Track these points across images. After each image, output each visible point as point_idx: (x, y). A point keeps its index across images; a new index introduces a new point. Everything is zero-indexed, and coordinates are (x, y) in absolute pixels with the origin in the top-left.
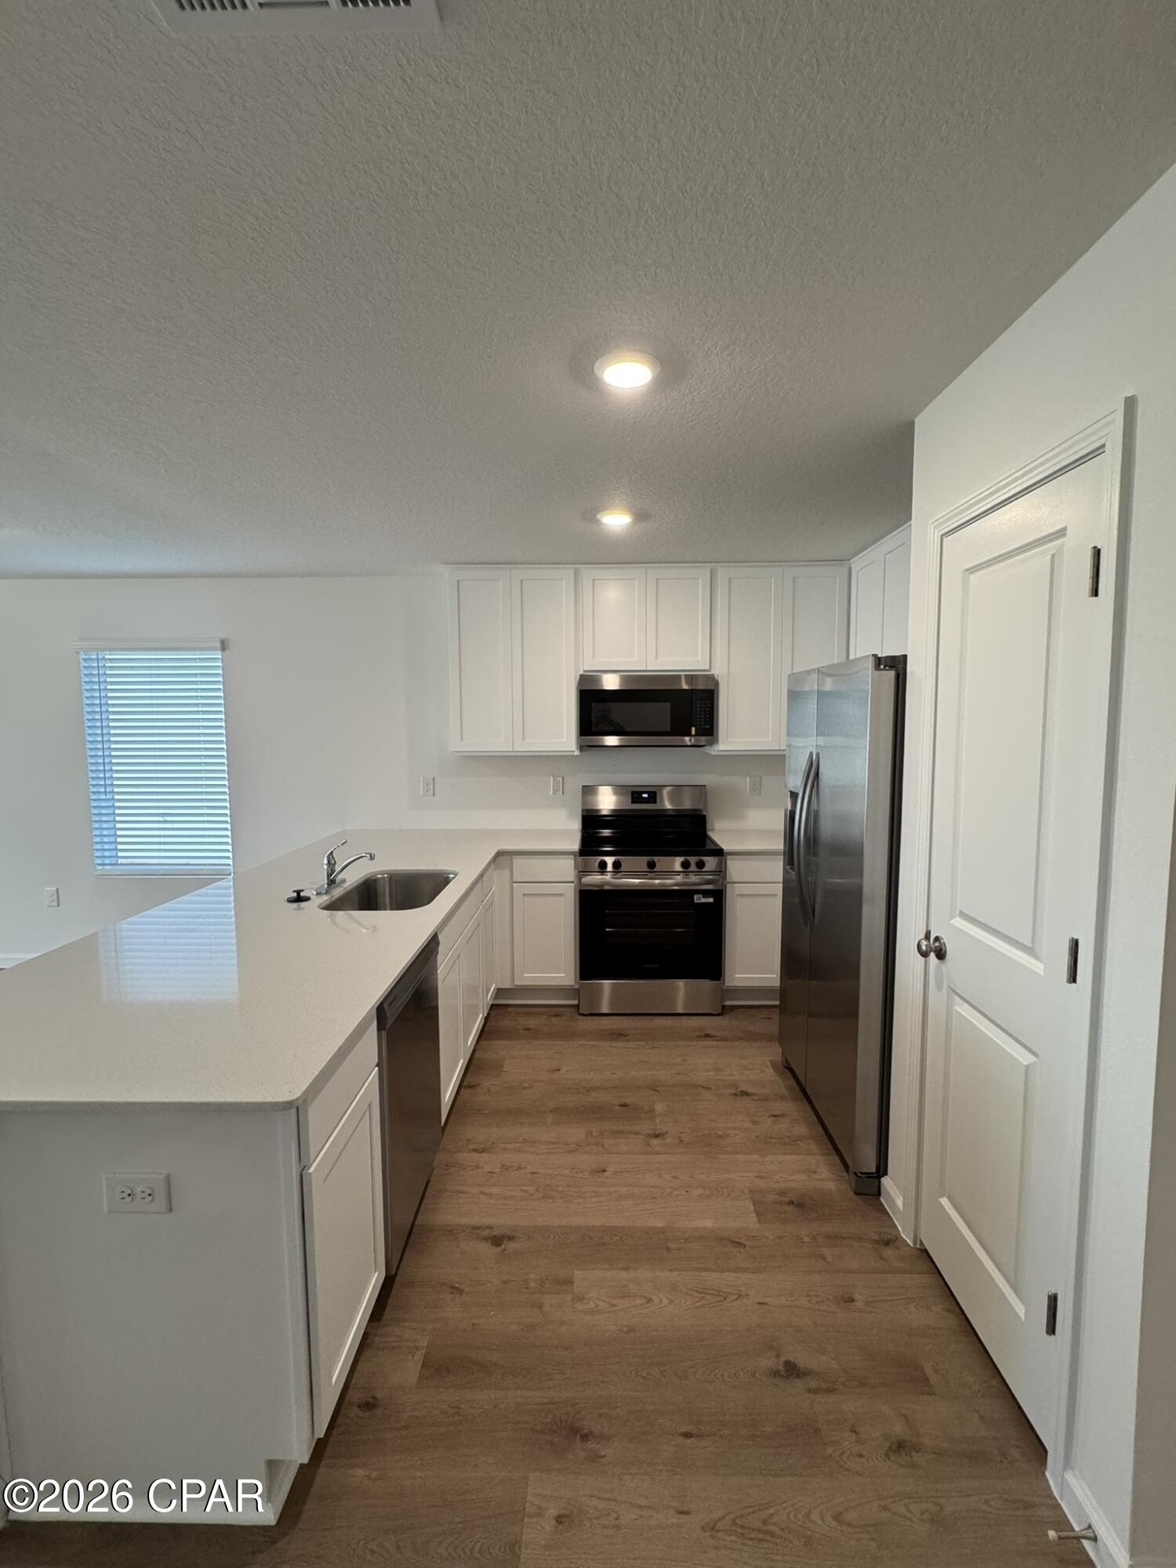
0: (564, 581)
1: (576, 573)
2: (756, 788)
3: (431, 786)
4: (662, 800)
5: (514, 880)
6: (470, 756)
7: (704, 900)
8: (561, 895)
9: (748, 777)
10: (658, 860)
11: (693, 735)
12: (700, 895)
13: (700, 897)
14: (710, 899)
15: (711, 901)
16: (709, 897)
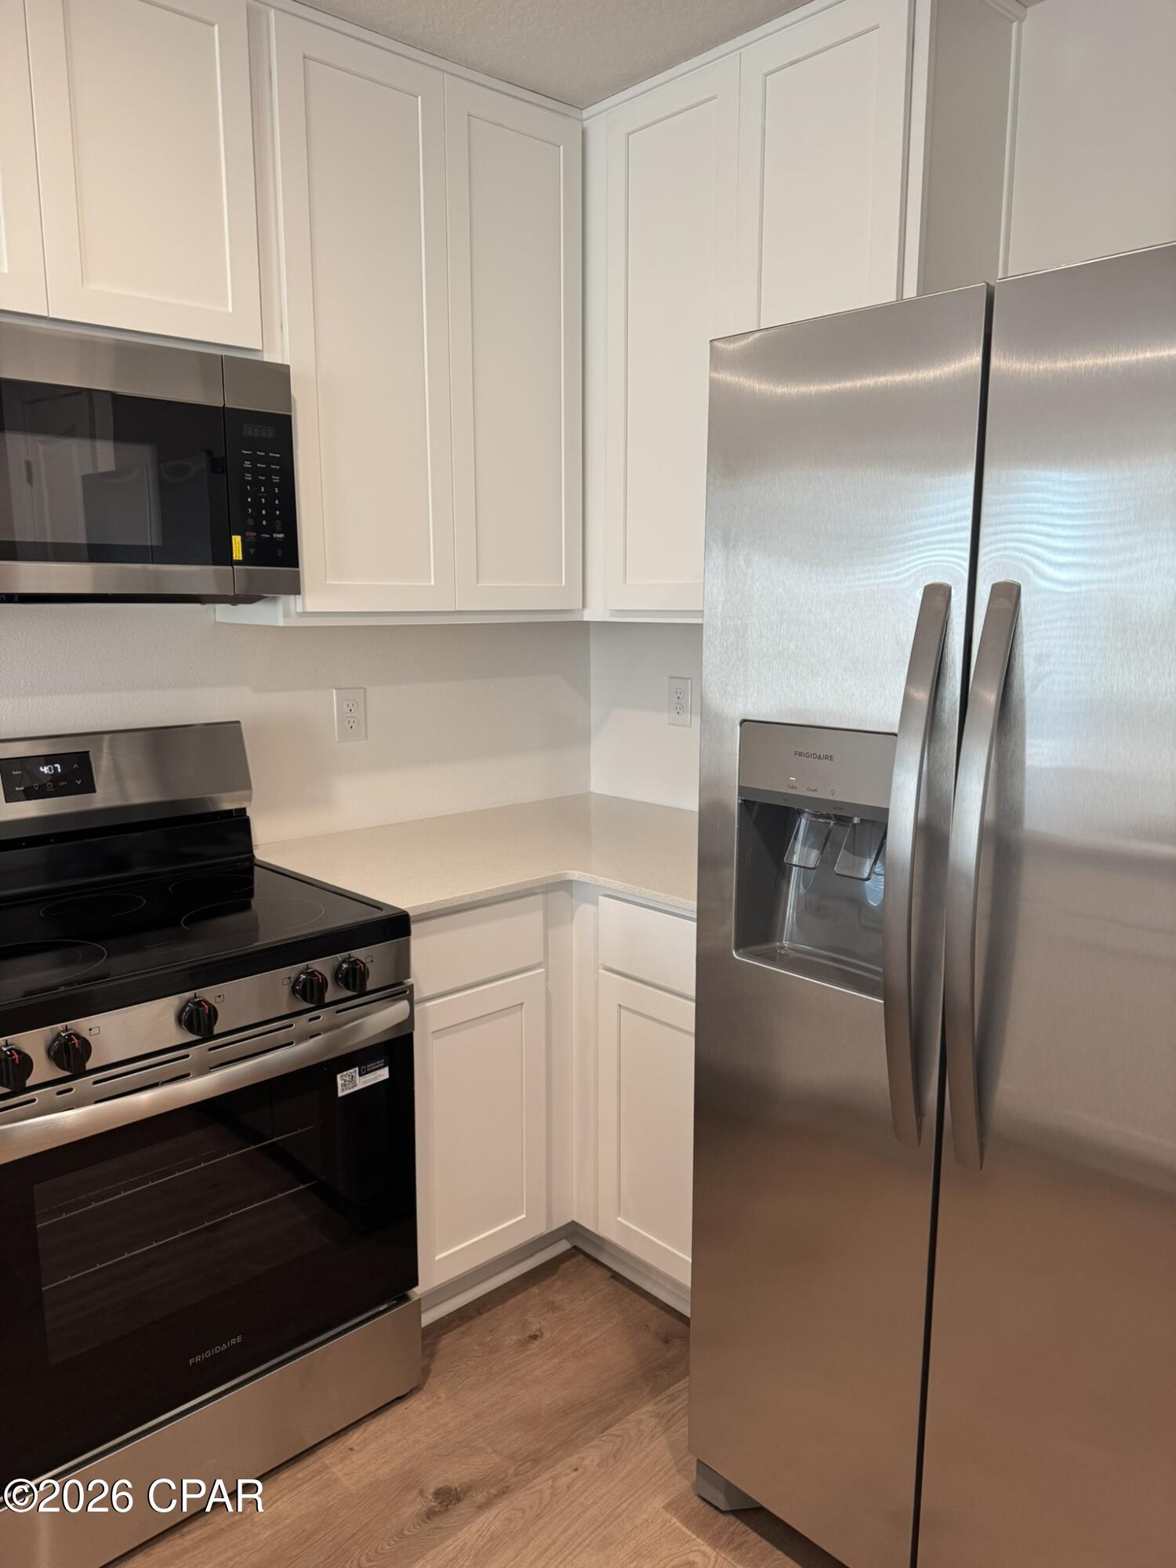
2: (354, 722)
7: (363, 1082)
9: (334, 691)
10: (219, 996)
11: (238, 563)
12: (351, 1071)
13: (354, 1075)
14: (378, 1072)
15: (380, 1075)
16: (376, 1065)
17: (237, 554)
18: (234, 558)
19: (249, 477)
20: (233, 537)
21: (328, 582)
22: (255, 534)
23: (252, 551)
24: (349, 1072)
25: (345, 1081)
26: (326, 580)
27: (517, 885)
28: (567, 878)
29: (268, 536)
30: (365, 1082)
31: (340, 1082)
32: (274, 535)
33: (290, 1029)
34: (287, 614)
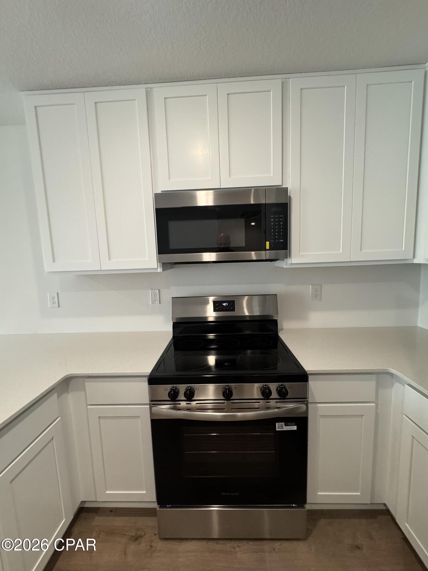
0: (136, 101)
1: (148, 95)
2: (317, 295)
3: (56, 300)
4: (242, 308)
5: (88, 403)
6: (85, 275)
7: (286, 428)
8: (137, 417)
9: (311, 286)
10: (235, 388)
11: (268, 250)
12: (282, 423)
13: (283, 425)
14: (292, 427)
15: (293, 428)
16: (292, 424)
17: (268, 247)
18: (267, 248)
19: (272, 224)
20: (267, 242)
21: (301, 254)
22: (273, 241)
23: (272, 246)
24: (281, 423)
25: (279, 426)
26: (300, 253)
27: (362, 370)
28: (389, 372)
29: (278, 241)
30: (287, 428)
31: (277, 426)
32: (280, 241)
33: (259, 403)
34: (286, 264)
